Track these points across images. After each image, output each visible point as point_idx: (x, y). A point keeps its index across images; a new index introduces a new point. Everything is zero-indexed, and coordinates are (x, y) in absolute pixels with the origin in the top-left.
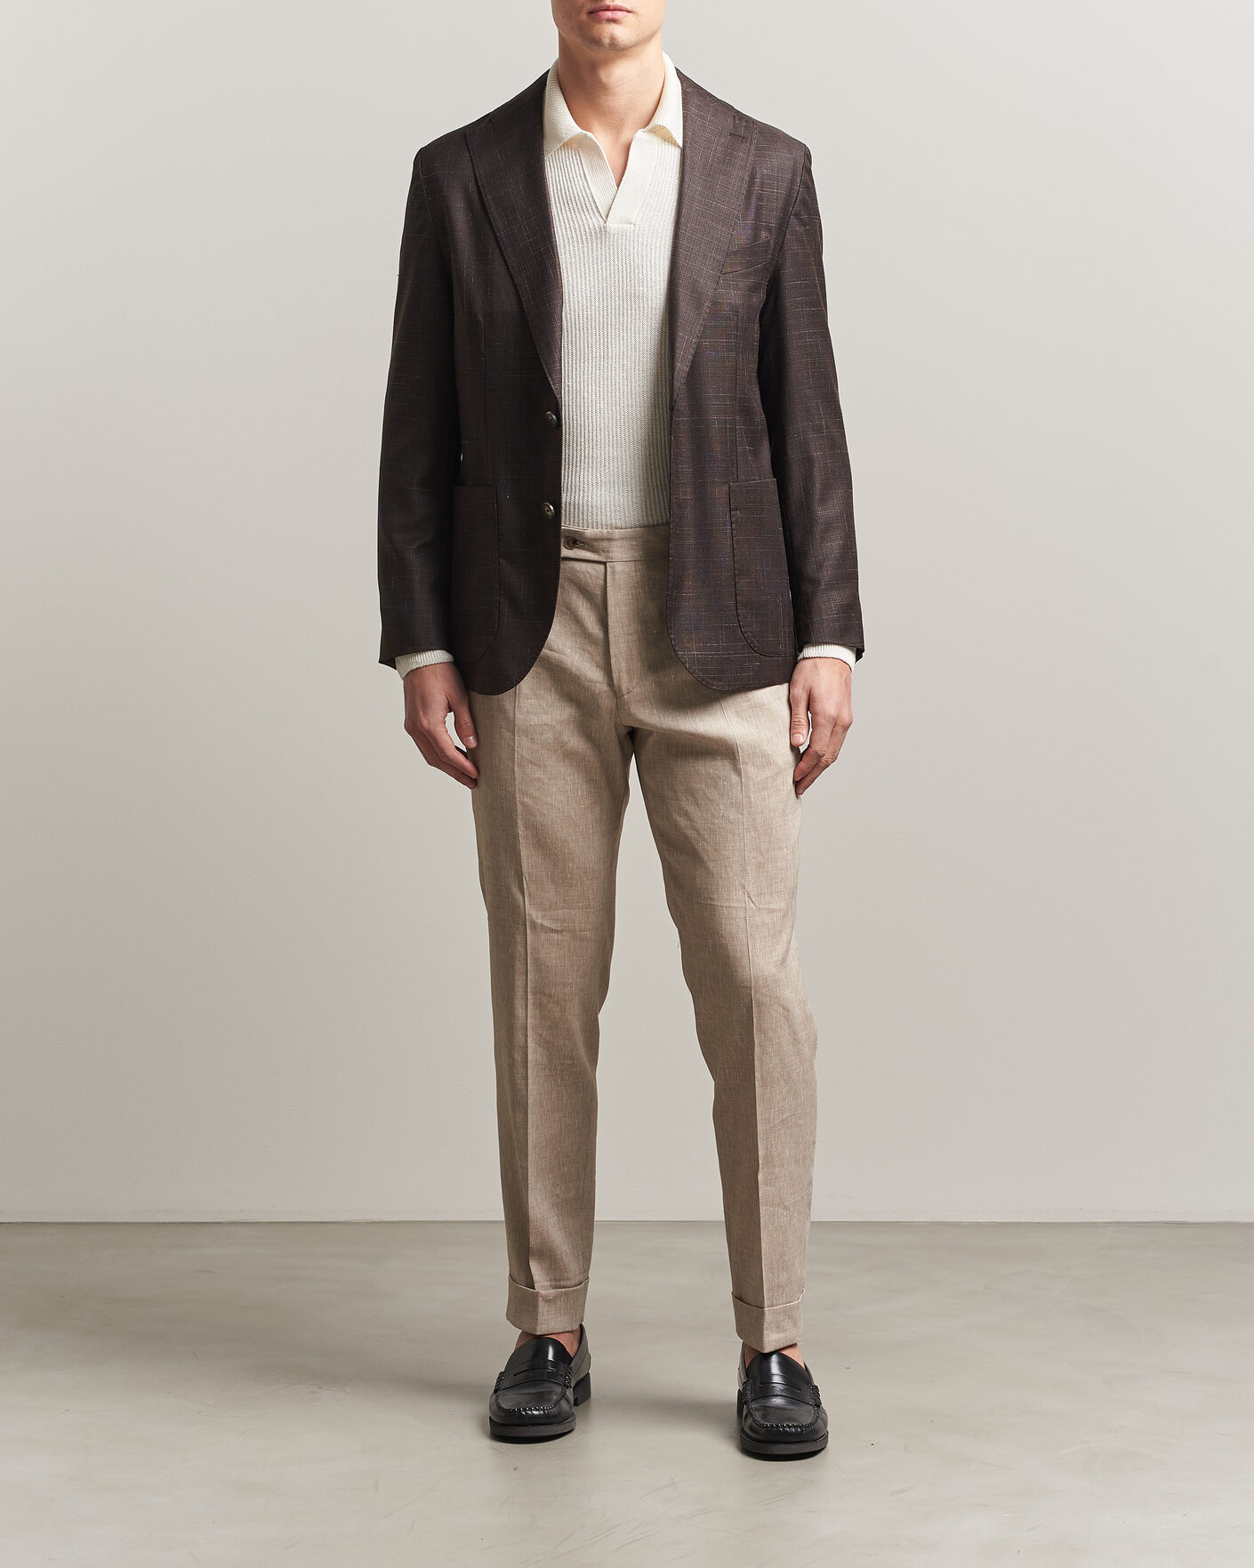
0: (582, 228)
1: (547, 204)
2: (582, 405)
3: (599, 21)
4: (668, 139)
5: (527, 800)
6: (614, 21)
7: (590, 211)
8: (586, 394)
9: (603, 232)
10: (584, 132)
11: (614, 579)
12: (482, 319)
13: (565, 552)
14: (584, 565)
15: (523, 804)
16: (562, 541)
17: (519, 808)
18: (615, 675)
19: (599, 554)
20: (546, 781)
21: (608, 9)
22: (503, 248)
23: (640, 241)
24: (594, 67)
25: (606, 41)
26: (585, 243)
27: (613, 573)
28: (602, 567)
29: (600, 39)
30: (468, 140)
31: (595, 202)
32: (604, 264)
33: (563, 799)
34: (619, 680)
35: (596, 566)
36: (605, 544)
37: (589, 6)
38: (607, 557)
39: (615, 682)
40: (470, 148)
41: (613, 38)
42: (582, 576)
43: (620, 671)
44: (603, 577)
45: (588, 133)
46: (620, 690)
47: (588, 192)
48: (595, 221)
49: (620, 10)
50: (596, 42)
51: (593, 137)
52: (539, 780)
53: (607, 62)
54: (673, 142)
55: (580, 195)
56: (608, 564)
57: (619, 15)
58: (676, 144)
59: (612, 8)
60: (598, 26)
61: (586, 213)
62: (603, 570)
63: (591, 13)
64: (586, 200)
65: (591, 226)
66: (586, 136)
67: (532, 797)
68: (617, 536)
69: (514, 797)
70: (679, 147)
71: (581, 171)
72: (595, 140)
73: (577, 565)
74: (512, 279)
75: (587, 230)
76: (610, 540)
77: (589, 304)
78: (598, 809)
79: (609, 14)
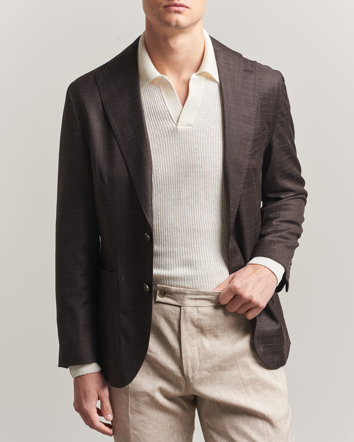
0: (164, 129)
1: (142, 116)
2: (166, 225)
3: (170, 12)
4: (210, 78)
5: (136, 432)
6: (178, 12)
7: (168, 119)
8: (168, 219)
9: (176, 131)
10: (162, 75)
11: (184, 316)
12: (107, 181)
13: (159, 299)
14: (168, 307)
15: (134, 435)
16: (158, 292)
17: (132, 436)
18: (185, 369)
19: (177, 301)
20: (147, 422)
21: (176, 5)
22: (118, 141)
23: (197, 135)
24: (166, 38)
25: (174, 24)
26: (166, 138)
27: (185, 313)
28: (178, 309)
29: (170, 22)
30: (97, 79)
31: (170, 114)
32: (177, 148)
33: (156, 431)
34: (187, 371)
35: (175, 308)
36: (181, 296)
37: (165, 3)
38: (182, 303)
39: (185, 372)
40: (98, 84)
41: (177, 22)
42: (167, 313)
43: (187, 367)
44: (179, 314)
45: (164, 76)
46: (188, 377)
47: (166, 109)
48: (171, 125)
49: (183, 6)
50: (168, 24)
51: (167, 78)
52: (142, 421)
53: (174, 35)
54: (213, 80)
55: (162, 111)
56: (182, 308)
57: (181, 9)
58: (216, 81)
59: (178, 5)
60: (169, 15)
61: (166, 120)
62: (179, 311)
63: (166, 7)
64: (165, 113)
65: (169, 128)
66: (163, 78)
67: (139, 431)
68: (188, 292)
69: (129, 430)
70: (217, 82)
71: (161, 97)
72: (168, 80)
73: (165, 307)
74: (124, 158)
75: (167, 130)
76: (185, 294)
77: (169, 171)
78: (176, 435)
79: (176, 8)
